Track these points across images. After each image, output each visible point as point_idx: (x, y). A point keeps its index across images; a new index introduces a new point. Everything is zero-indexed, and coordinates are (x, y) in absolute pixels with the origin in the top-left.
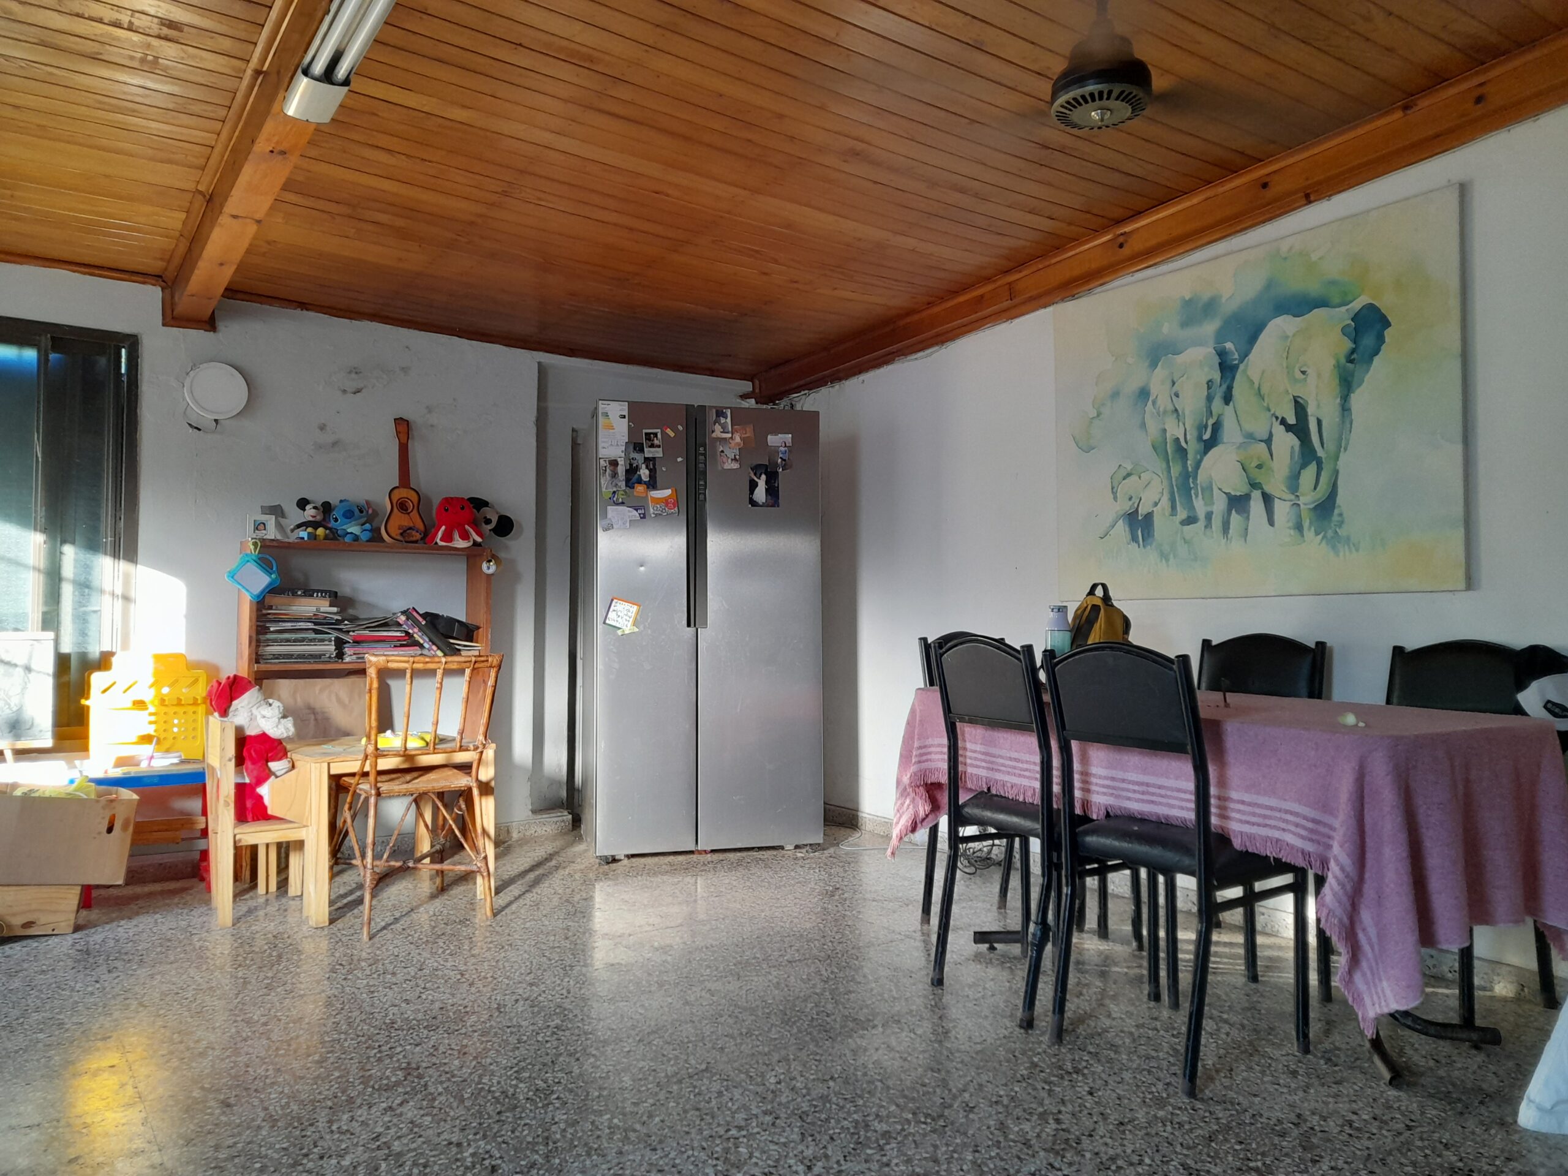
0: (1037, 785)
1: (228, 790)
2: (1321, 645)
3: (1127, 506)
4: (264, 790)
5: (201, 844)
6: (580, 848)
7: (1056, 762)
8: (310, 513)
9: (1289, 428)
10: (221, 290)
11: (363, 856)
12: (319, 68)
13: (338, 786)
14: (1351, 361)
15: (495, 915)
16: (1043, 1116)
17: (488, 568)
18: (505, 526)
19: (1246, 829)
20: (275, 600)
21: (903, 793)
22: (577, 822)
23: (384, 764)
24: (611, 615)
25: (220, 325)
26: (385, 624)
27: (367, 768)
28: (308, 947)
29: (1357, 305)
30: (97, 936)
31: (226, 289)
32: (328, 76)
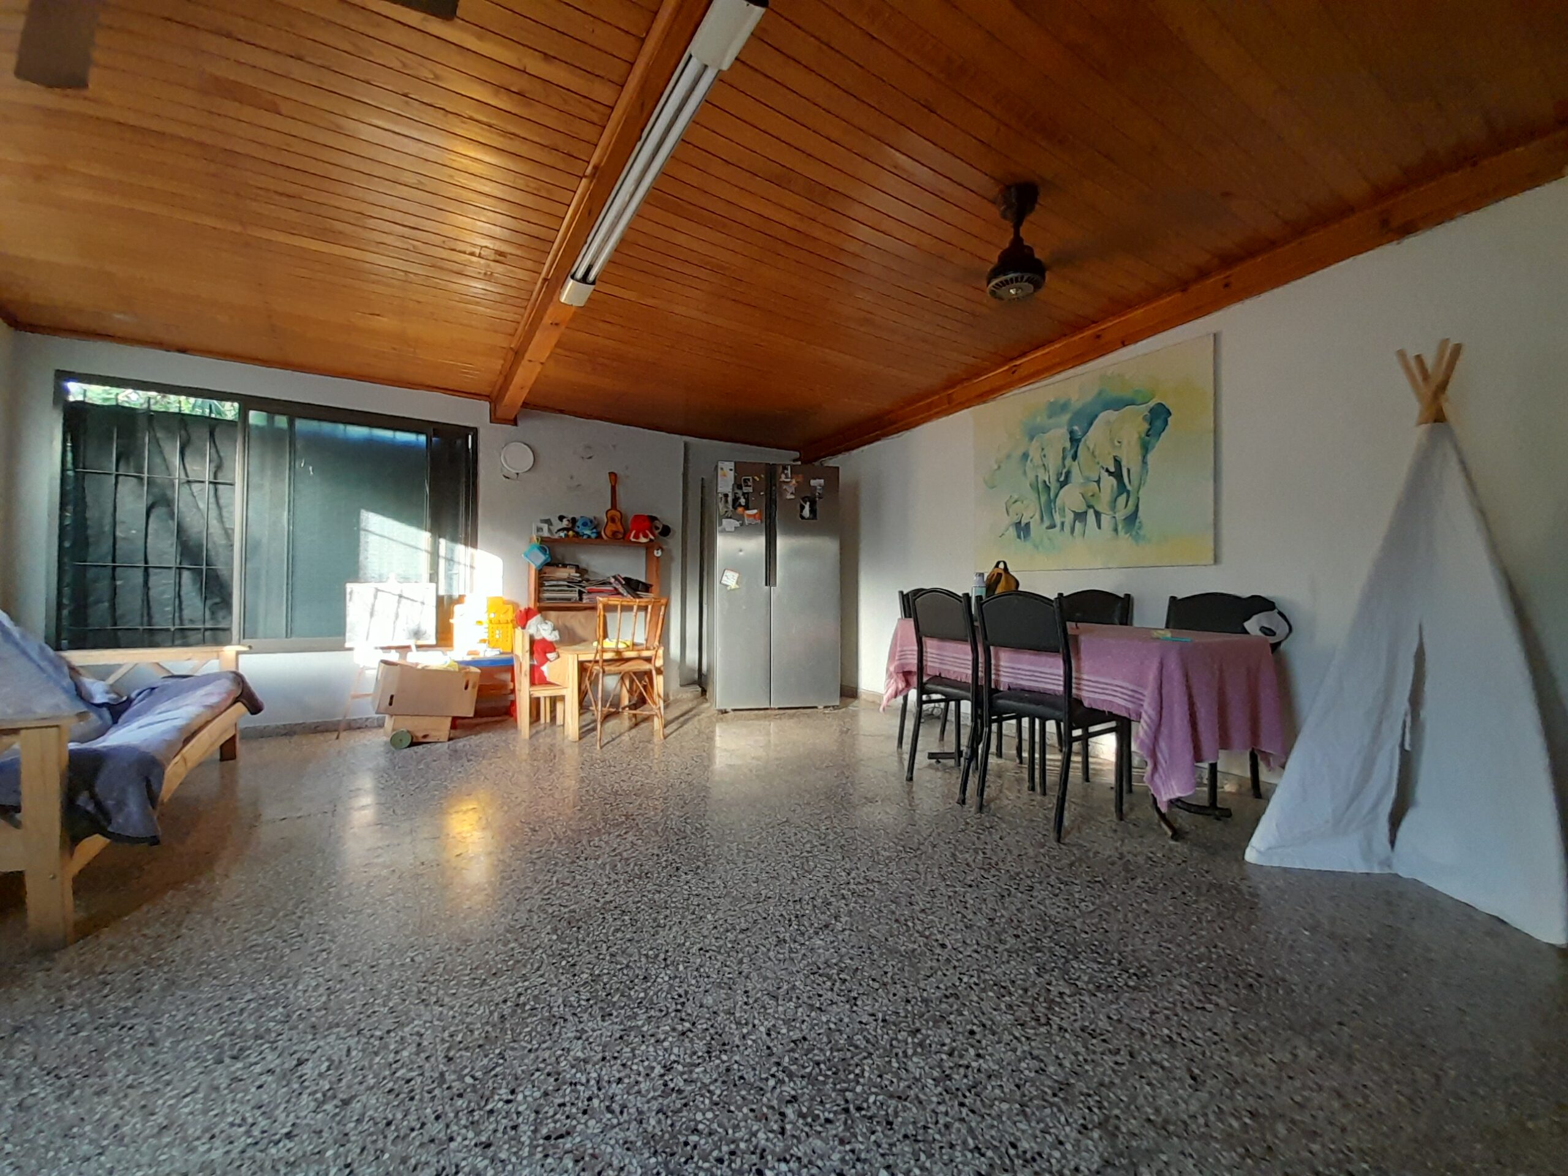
0: (970, 672)
1: (526, 667)
2: (1128, 596)
3: (1016, 519)
4: (544, 668)
5: (511, 697)
6: (706, 705)
7: (981, 659)
8: (565, 523)
9: (1111, 474)
10: (520, 403)
11: (596, 705)
12: (579, 275)
13: (582, 667)
14: (1148, 435)
15: (665, 738)
16: (976, 851)
17: (658, 553)
18: (666, 531)
19: (1091, 695)
20: (548, 569)
21: (890, 676)
22: (704, 692)
23: (608, 656)
24: (724, 578)
25: (519, 423)
26: (604, 583)
27: (598, 658)
28: (569, 751)
29: (1152, 404)
30: (460, 744)
31: (524, 403)
32: (584, 279)
